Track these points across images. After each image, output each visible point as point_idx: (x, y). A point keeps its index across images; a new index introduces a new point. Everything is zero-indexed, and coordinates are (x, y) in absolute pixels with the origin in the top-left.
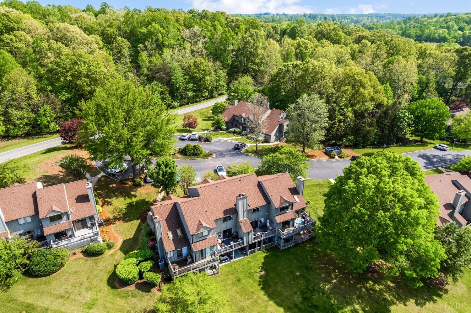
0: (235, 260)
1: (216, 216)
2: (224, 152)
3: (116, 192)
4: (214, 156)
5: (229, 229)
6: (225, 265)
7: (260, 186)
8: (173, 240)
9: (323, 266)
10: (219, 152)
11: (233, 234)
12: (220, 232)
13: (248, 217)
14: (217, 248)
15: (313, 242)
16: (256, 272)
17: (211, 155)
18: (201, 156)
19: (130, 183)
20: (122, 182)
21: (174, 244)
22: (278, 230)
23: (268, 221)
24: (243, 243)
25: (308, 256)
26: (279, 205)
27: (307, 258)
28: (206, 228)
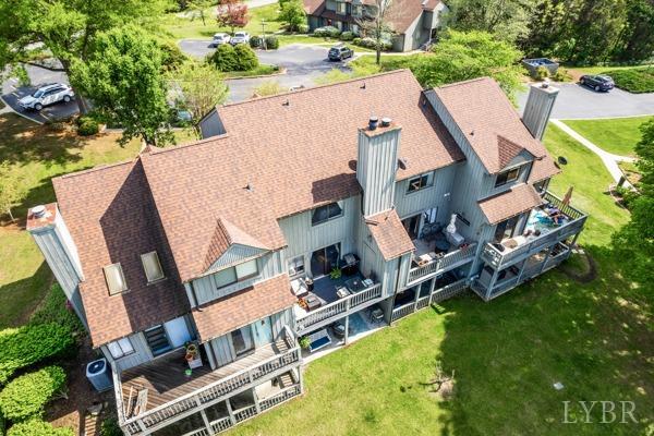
0: (350, 340)
1: (285, 204)
2: (307, 65)
3: (27, 149)
4: (284, 72)
5: (332, 247)
6: (321, 360)
7: (428, 107)
8: (126, 297)
9: (624, 353)
10: (294, 65)
11: (344, 262)
12: (302, 258)
13: (398, 206)
14: (292, 317)
15: (569, 275)
16: (425, 385)
17: (276, 69)
18: (254, 71)
19: (69, 128)
20: (50, 127)
21: (130, 314)
22: (485, 244)
23: (454, 216)
24: (378, 292)
25: (570, 321)
26: (497, 163)
27: (571, 329)
28: (246, 250)
